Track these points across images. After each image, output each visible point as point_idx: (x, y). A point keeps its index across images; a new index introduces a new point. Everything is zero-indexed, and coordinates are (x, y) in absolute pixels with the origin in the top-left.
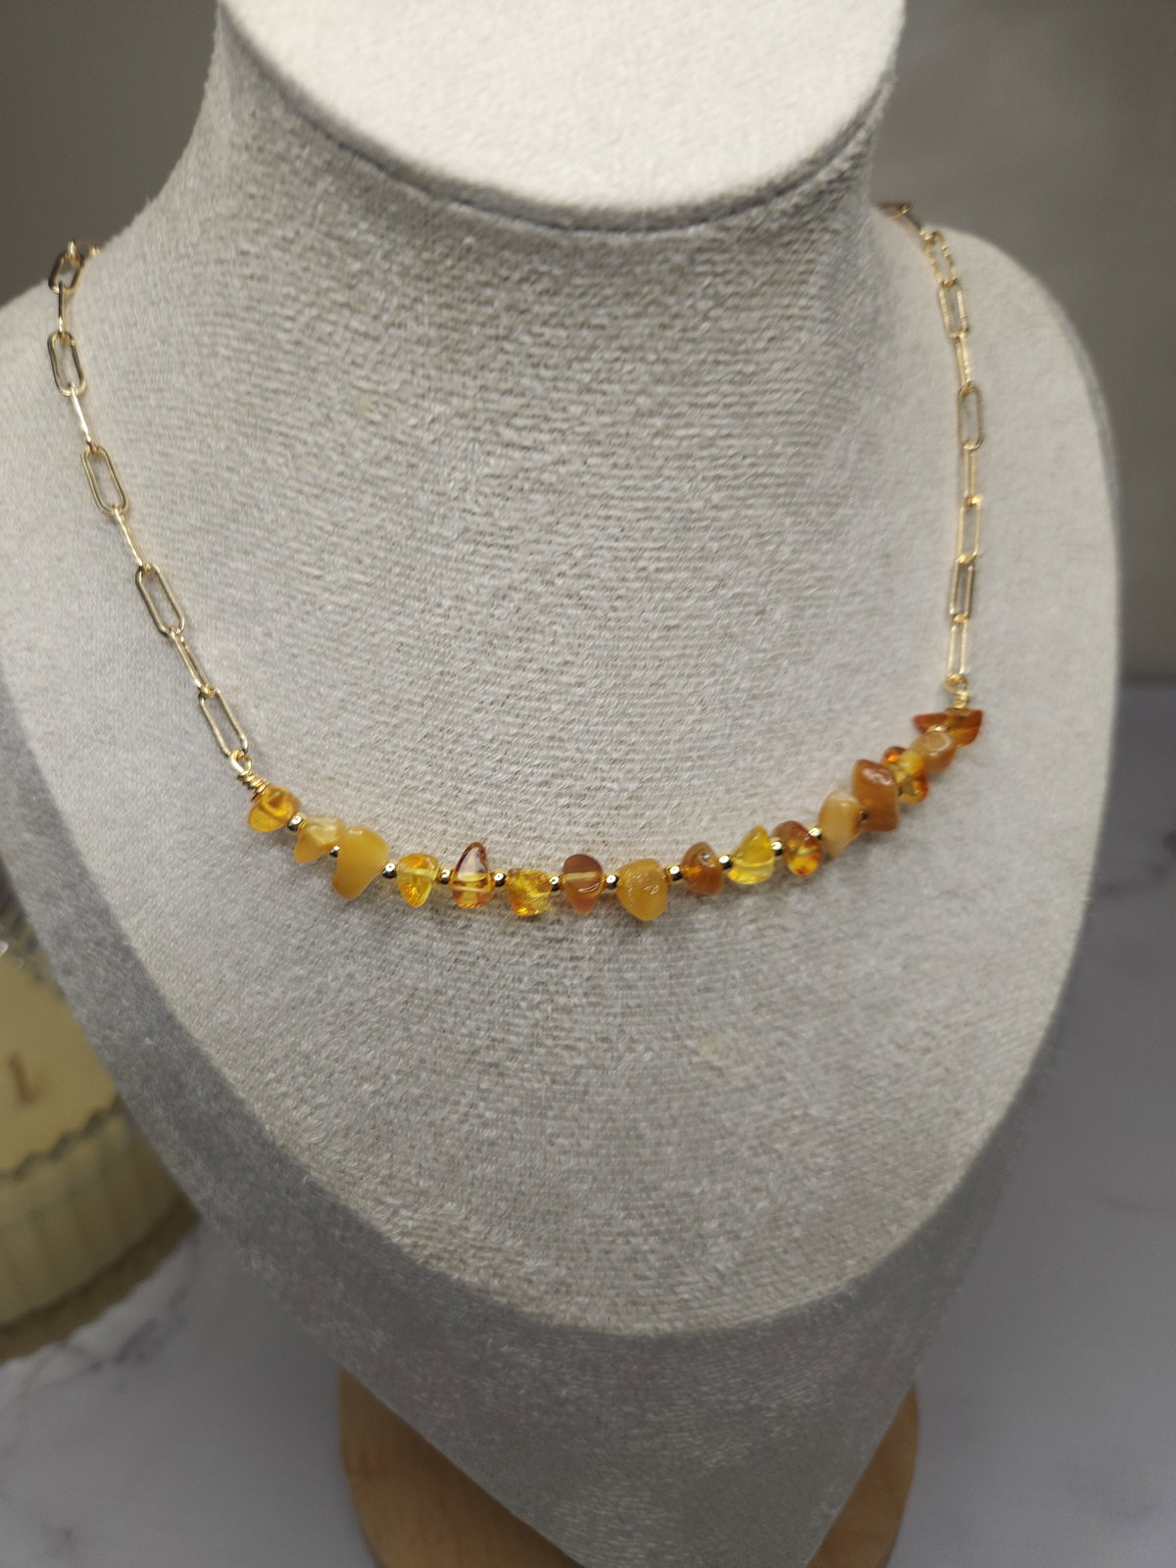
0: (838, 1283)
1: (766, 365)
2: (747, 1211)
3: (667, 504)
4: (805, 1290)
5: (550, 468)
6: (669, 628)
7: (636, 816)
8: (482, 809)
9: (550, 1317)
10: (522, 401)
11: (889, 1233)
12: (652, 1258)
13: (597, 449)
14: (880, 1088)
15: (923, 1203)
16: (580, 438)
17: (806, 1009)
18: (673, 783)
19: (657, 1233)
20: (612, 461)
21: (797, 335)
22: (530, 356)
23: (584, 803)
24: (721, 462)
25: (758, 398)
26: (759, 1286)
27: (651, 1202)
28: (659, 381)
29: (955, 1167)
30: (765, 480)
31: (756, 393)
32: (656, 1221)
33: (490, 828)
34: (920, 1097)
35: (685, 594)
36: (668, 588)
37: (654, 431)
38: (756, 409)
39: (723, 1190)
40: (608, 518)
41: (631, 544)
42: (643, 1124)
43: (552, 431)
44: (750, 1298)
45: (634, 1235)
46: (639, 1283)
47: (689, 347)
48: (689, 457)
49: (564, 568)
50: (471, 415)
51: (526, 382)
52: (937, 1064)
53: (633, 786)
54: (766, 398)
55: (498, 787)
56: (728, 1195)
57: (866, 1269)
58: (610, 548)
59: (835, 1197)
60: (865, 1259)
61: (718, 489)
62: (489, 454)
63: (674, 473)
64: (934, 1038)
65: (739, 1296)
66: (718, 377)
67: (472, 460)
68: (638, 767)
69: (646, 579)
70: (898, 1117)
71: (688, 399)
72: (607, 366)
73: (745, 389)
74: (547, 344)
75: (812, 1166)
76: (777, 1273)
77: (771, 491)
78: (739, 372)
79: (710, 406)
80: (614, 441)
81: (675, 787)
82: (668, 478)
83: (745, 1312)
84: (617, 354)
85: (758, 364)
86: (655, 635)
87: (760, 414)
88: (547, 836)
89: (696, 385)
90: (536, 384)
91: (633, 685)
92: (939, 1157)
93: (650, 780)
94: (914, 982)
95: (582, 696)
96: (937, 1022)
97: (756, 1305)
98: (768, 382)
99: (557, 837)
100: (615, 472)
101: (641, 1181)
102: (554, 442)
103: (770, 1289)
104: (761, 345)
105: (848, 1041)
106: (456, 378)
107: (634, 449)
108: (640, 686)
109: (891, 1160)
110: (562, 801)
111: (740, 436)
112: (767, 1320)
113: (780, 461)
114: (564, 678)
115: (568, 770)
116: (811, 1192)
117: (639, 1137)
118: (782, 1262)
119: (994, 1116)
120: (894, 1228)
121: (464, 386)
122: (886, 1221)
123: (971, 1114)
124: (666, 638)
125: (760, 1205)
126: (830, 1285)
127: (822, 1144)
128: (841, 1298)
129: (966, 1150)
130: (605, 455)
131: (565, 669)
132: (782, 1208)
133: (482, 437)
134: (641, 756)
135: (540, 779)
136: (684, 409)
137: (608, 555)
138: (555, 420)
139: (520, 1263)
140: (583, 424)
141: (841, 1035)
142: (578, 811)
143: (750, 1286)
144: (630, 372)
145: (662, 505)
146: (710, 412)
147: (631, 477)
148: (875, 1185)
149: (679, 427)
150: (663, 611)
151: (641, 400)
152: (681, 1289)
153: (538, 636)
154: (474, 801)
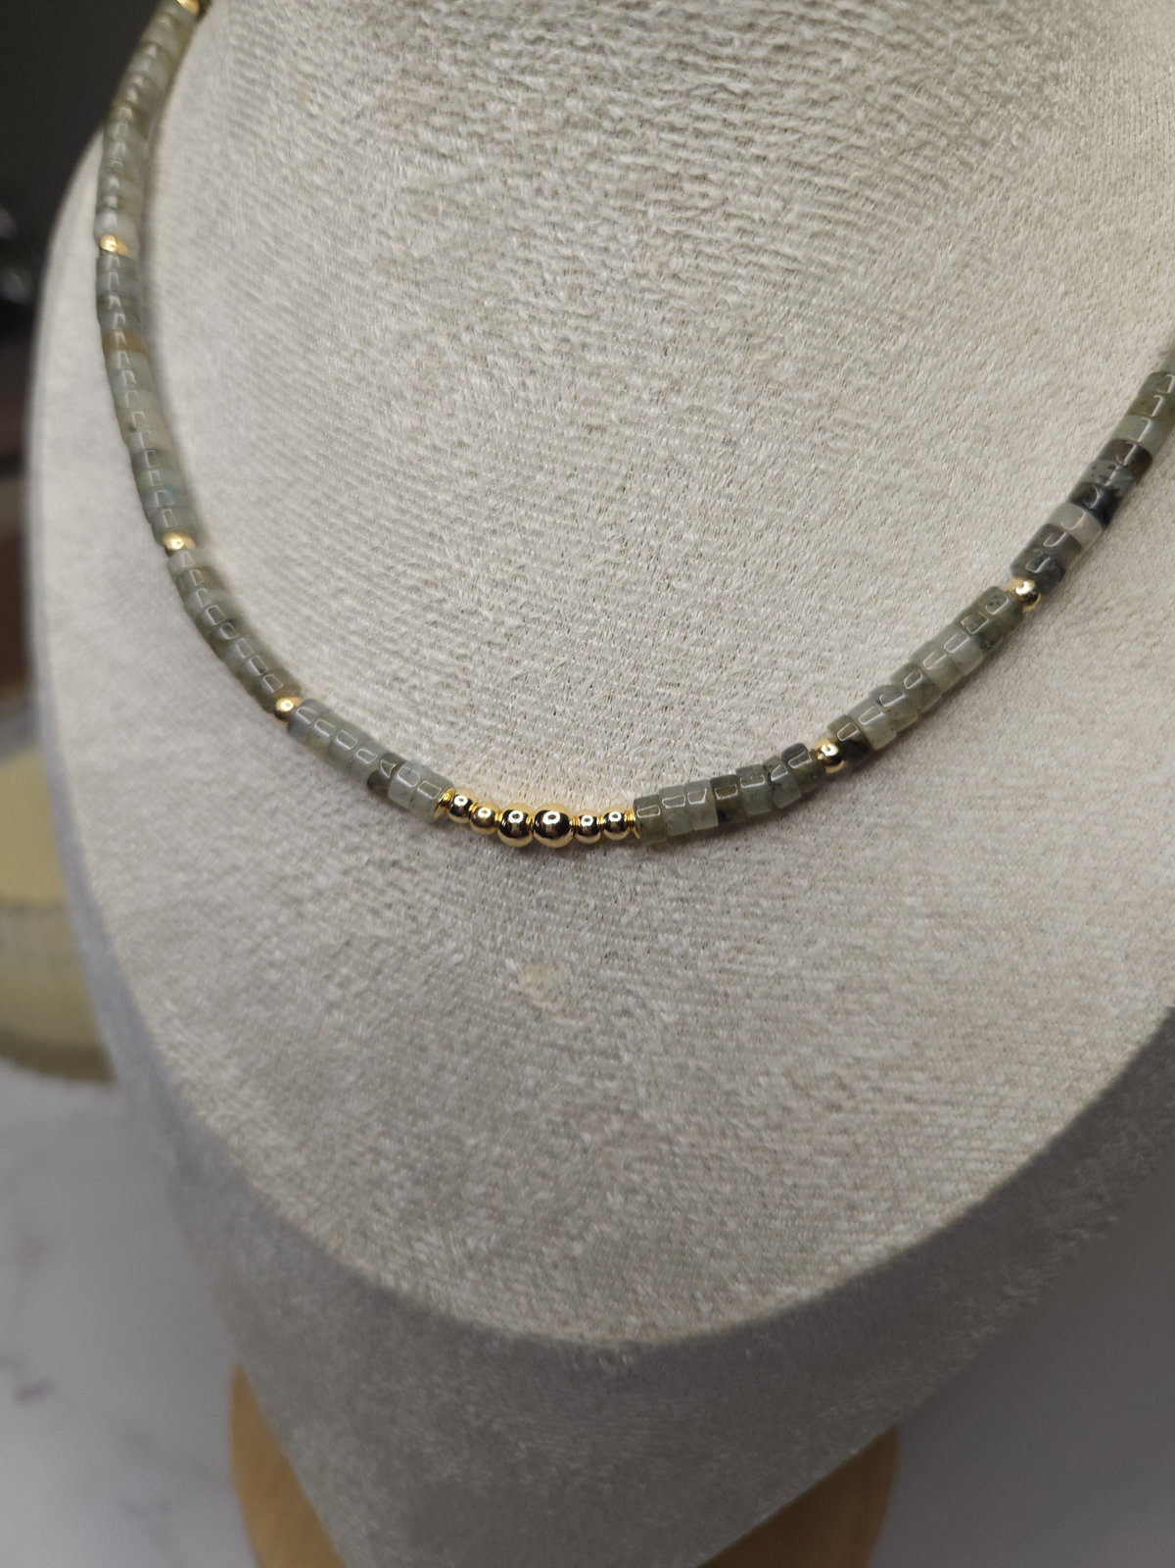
0: (610, 1337)
1: (771, 87)
2: (523, 1193)
3: (604, 257)
4: (566, 1323)
5: (467, 186)
6: (590, 429)
7: (510, 661)
8: (348, 601)
9: (278, 1204)
10: (441, 92)
11: (698, 1311)
12: (397, 1193)
13: (518, 166)
14: (749, 1126)
15: (759, 1297)
16: (500, 148)
17: (676, 984)
18: (564, 634)
19: (411, 1168)
20: (535, 184)
21: (835, 53)
22: (446, 29)
23: (455, 625)
24: (690, 214)
25: (757, 137)
26: (509, 1289)
27: (415, 1130)
28: (595, 79)
29: (822, 1274)
30: (764, 259)
31: (752, 125)
32: (414, 1154)
33: (352, 627)
34: (804, 1162)
35: (619, 388)
36: (594, 373)
37: (588, 150)
38: (754, 150)
39: (502, 1155)
40: (528, 262)
41: (551, 304)
42: (432, 1036)
43: (472, 135)
44: (495, 1298)
45: (387, 1158)
46: (376, 1215)
47: (637, 32)
48: (639, 197)
49: (473, 319)
50: (393, 108)
51: (444, 66)
52: (845, 1132)
53: (512, 621)
54: (772, 138)
55: (368, 579)
56: (504, 1164)
57: (651, 1338)
58: (527, 304)
59: (640, 1232)
60: (654, 1325)
61: (681, 252)
62: (408, 161)
63: (615, 215)
64: (852, 1096)
65: (483, 1289)
66: (682, 88)
67: (391, 170)
68: (523, 600)
69: (569, 354)
70: (763, 1174)
71: (635, 111)
72: (530, 48)
73: (734, 116)
74: (464, 13)
75: (622, 1180)
76: (537, 1286)
77: (777, 277)
78: (723, 88)
79: (673, 129)
80: (539, 157)
81: (565, 640)
82: (606, 220)
83: (485, 1312)
84: (541, 32)
85: (756, 81)
86: (572, 433)
87: (760, 159)
88: (407, 653)
89: (648, 94)
90: (454, 70)
91: (534, 493)
92: (802, 1250)
93: (536, 620)
94: (848, 1013)
95: (472, 490)
96: (866, 1078)
97: (499, 1310)
98: (776, 114)
99: (417, 658)
100: (540, 201)
101: (409, 1099)
102: (471, 150)
103: (522, 1300)
104: (759, 52)
105: (720, 1049)
106: (382, 59)
107: (562, 172)
108: (543, 495)
109: (732, 1225)
110: (431, 616)
111: (721, 185)
112: (508, 1334)
113: (793, 236)
114: (456, 463)
115: (443, 579)
116: (611, 1212)
117: (423, 1049)
118: (547, 1277)
119: (904, 1235)
120: (705, 1308)
121: (387, 71)
122: (699, 1295)
123: (870, 1217)
124: (586, 442)
125: (543, 1195)
126: (599, 1333)
127: (645, 1159)
128: (610, 1357)
129: (846, 1260)
130: (529, 177)
131: (459, 451)
132: (567, 1212)
133: (402, 139)
134: (532, 588)
135: (411, 582)
136: (634, 126)
137: (524, 314)
138: (474, 121)
139: (264, 1130)
140: (504, 129)
141: (715, 1036)
142: (446, 634)
143: (500, 1284)
144: (556, 60)
145: (596, 257)
146: (675, 137)
147: (557, 210)
148: (700, 1243)
149: (624, 152)
150: (586, 402)
151: (571, 103)
152: (419, 1246)
153: (436, 405)
154: (342, 591)
